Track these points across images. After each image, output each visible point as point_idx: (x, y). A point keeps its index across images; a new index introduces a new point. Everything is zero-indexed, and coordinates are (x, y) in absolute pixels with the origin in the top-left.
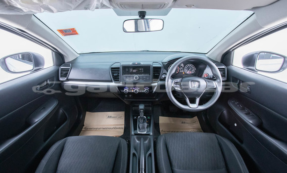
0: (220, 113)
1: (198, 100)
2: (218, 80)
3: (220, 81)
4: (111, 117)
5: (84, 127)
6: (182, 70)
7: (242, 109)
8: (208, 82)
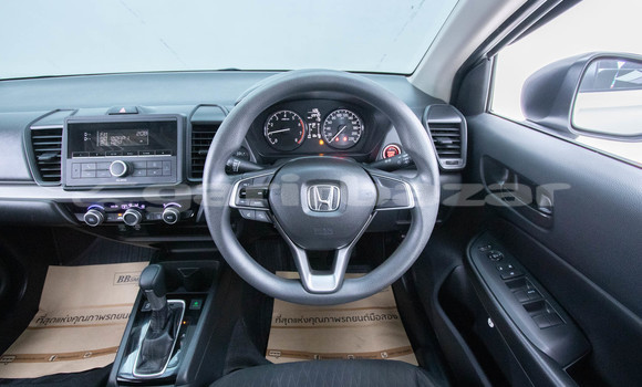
0: (445, 274)
1: (342, 257)
2: (424, 178)
3: (432, 182)
4: (128, 278)
5: (38, 315)
6: (315, 131)
7: (515, 285)
8: (385, 182)
